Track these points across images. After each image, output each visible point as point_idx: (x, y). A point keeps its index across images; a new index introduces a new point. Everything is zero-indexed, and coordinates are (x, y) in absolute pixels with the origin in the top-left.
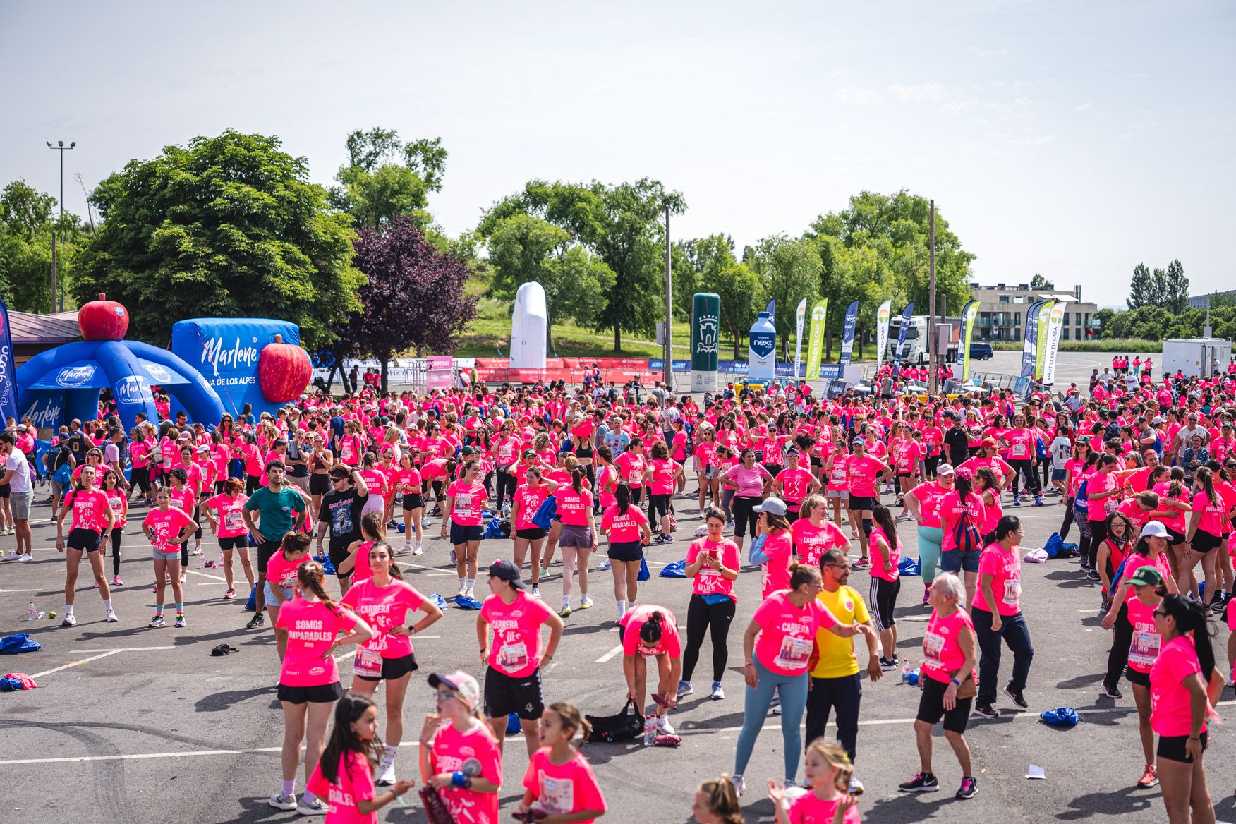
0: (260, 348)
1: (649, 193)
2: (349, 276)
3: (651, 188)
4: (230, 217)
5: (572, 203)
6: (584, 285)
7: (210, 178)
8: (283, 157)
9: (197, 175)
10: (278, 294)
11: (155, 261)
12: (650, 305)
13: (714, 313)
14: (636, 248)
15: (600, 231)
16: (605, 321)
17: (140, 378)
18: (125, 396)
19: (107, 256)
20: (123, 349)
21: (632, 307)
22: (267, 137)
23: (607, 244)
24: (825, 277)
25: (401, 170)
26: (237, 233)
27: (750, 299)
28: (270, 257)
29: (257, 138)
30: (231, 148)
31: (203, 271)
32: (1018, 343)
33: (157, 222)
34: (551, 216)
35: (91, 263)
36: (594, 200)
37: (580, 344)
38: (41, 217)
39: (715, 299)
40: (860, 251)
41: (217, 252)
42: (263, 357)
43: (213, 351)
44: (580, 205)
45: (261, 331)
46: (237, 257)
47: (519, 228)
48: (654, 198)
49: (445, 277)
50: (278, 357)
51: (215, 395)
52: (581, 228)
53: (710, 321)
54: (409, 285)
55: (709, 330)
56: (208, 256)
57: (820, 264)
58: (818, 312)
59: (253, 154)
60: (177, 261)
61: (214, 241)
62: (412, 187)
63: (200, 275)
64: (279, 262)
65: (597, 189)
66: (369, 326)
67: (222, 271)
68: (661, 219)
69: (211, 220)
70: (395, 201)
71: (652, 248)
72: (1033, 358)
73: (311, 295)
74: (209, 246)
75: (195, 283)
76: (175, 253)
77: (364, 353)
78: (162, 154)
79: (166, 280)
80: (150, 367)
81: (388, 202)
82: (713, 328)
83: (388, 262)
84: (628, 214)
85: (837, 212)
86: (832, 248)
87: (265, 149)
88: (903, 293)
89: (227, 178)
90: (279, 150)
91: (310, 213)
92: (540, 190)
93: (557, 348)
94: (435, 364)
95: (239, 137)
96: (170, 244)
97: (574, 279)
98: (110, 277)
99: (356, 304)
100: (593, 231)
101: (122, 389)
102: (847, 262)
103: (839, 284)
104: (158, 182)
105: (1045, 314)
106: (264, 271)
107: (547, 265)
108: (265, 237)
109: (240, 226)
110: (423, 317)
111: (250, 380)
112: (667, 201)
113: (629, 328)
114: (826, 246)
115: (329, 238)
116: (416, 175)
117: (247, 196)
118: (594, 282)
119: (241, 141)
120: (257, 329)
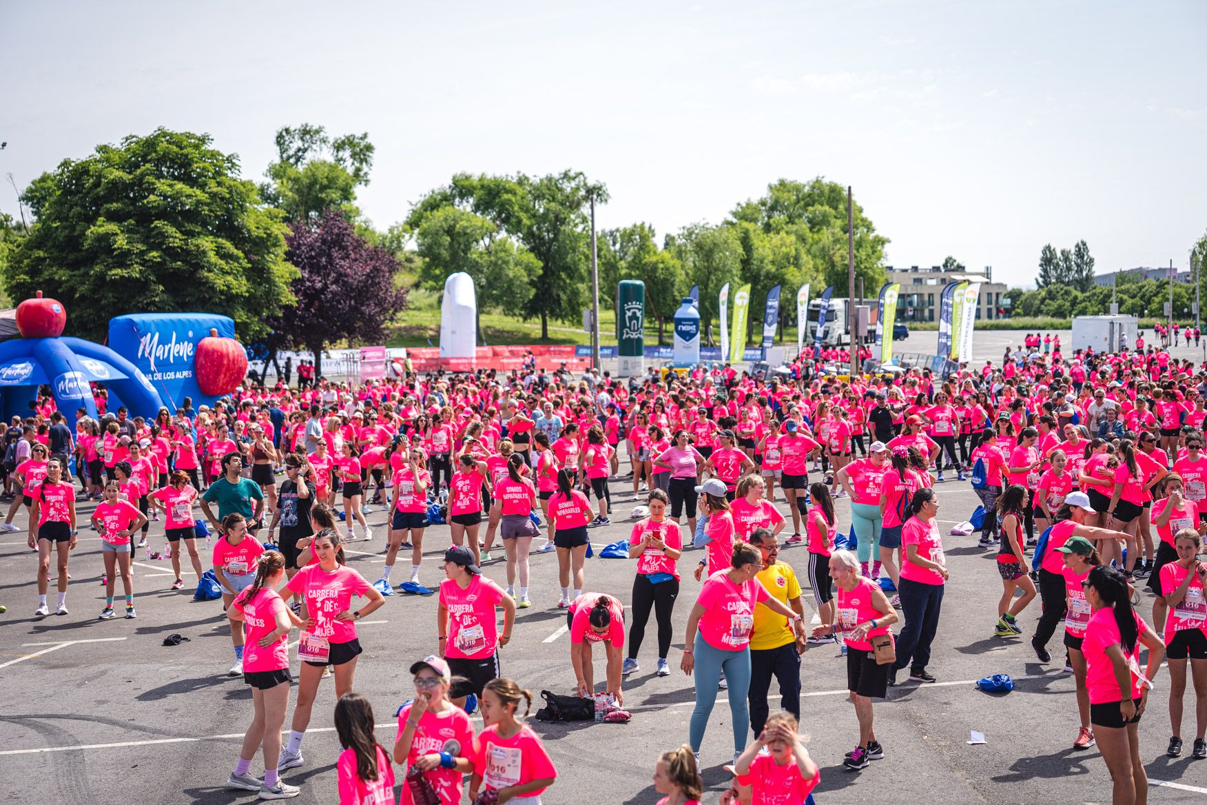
0: (196, 342)
1: (573, 184)
2: (282, 270)
3: (574, 179)
4: (163, 214)
5: (498, 194)
6: (511, 275)
7: (143, 175)
8: (214, 155)
9: (130, 173)
10: (212, 288)
11: (91, 258)
12: (576, 293)
13: (638, 300)
14: (561, 237)
15: (526, 221)
16: (532, 309)
17: (78, 374)
18: (64, 392)
19: (41, 254)
20: (61, 346)
21: (559, 296)
22: (199, 134)
23: (533, 234)
24: (746, 263)
25: (330, 166)
26: (171, 230)
27: (673, 285)
28: (204, 252)
29: (189, 136)
30: (163, 146)
31: (137, 268)
32: (934, 324)
33: (91, 220)
34: (477, 208)
35: (26, 261)
36: (520, 191)
37: (508, 332)
39: (640, 286)
40: (779, 237)
41: (152, 247)
42: (199, 351)
43: (150, 346)
44: (506, 196)
45: (197, 325)
46: (172, 253)
47: (446, 220)
48: (578, 189)
49: (375, 269)
50: (214, 351)
51: (153, 390)
52: (507, 219)
53: (635, 308)
54: (340, 278)
55: (634, 317)
56: (142, 253)
57: (740, 250)
58: (741, 297)
59: (185, 151)
60: (112, 258)
61: (148, 237)
62: (341, 182)
63: (135, 271)
64: (213, 258)
65: (522, 181)
66: (302, 319)
67: (156, 267)
68: (585, 209)
69: (145, 218)
70: (324, 195)
71: (576, 238)
72: (948, 337)
73: (244, 289)
74: (143, 242)
75: (130, 279)
76: (109, 250)
77: (297, 344)
78: (94, 152)
79: (101, 277)
80: (88, 363)
81: (317, 197)
82: (639, 314)
83: (319, 255)
84: (553, 204)
85: (755, 200)
86: (752, 235)
87: (197, 147)
88: (821, 277)
89: (160, 176)
90: (210, 147)
91: (242, 209)
92: (466, 183)
93: (486, 337)
94: (368, 355)
95: (171, 135)
96: (105, 241)
97: (501, 269)
98: (46, 274)
99: (289, 298)
100: (519, 222)
101: (61, 385)
102: (766, 248)
103: (759, 269)
104: (91, 181)
105: (960, 295)
106: (199, 267)
107: (474, 256)
108: (199, 233)
109: (173, 222)
110: (355, 309)
111: (186, 374)
112: (590, 191)
113: (555, 316)
114: (746, 232)
115: (261, 233)
116: (344, 170)
117: (179, 193)
118: (521, 272)
119: (173, 139)
120: (191, 325)
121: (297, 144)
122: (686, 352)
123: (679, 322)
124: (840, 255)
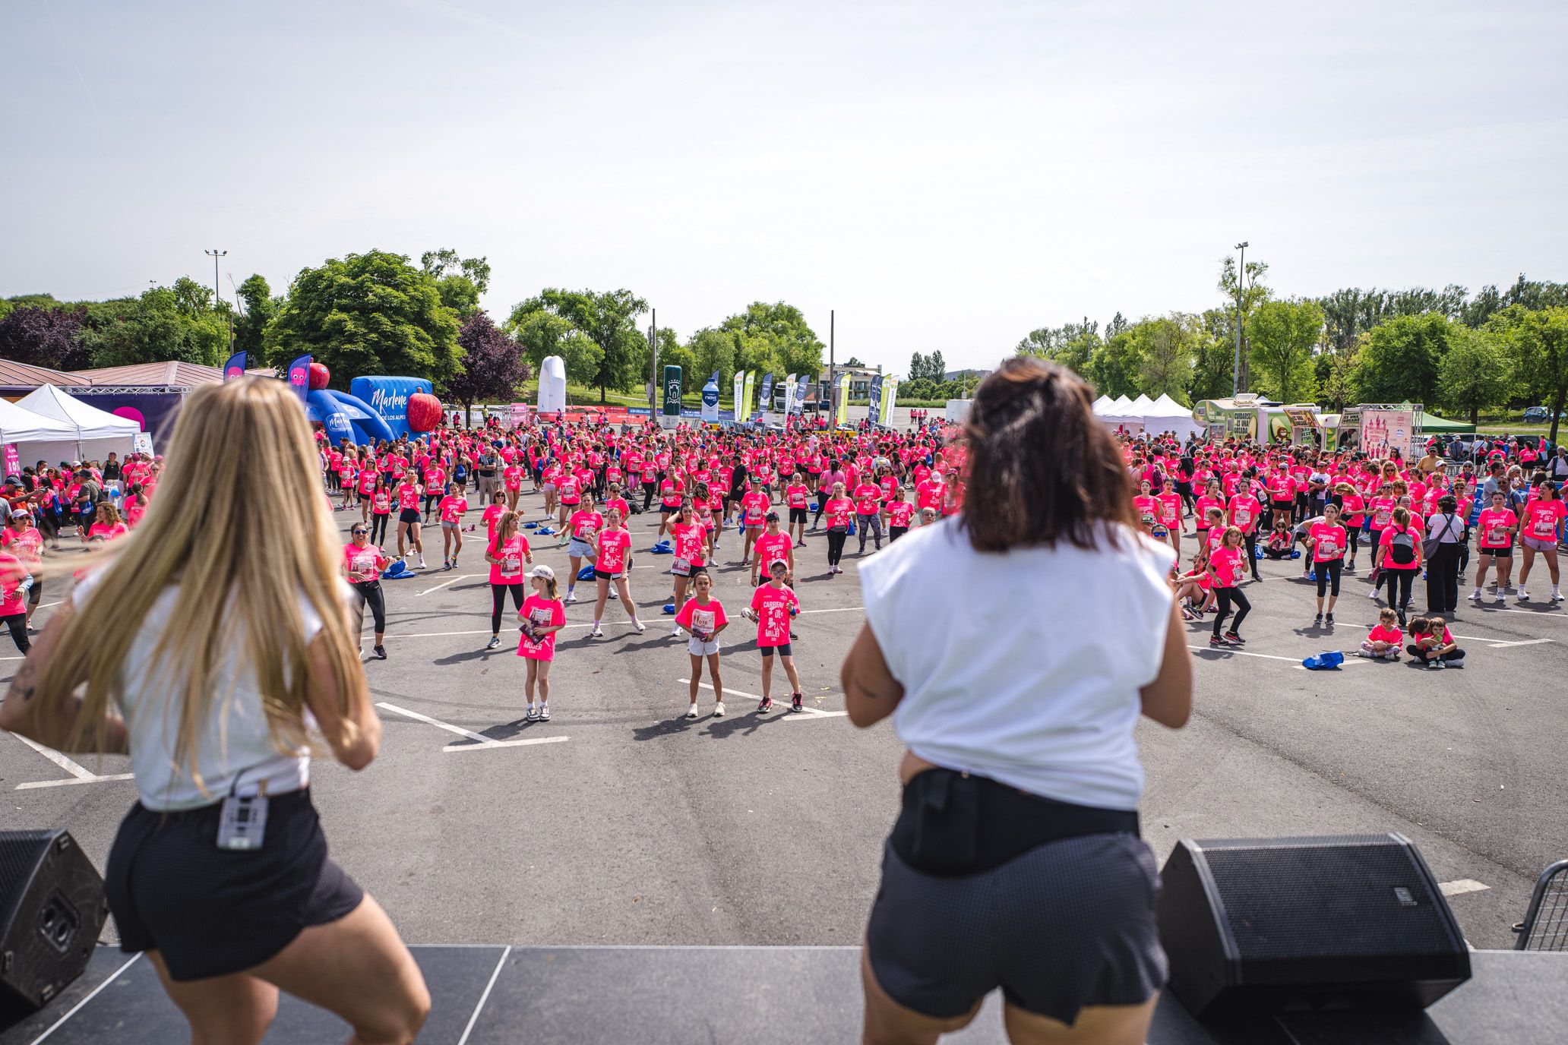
0: (408, 395)
1: (624, 299)
2: (456, 350)
3: (625, 295)
4: (377, 308)
5: (574, 304)
6: (584, 359)
7: (363, 282)
9: (353, 279)
10: (412, 361)
11: (327, 337)
12: (625, 372)
13: (678, 378)
14: (616, 335)
15: (593, 323)
16: (596, 382)
17: (343, 415)
18: (334, 426)
19: (291, 332)
21: (614, 374)
22: (400, 255)
23: (596, 332)
24: (736, 355)
25: (461, 279)
26: (384, 320)
27: (690, 370)
28: (407, 335)
29: (394, 256)
30: (377, 261)
31: (362, 344)
32: (866, 400)
33: (327, 310)
34: (560, 312)
35: (280, 337)
36: (589, 303)
37: (578, 397)
38: (203, 303)
39: (679, 369)
40: (756, 340)
41: (371, 331)
42: (410, 402)
43: (378, 395)
44: (580, 306)
45: (409, 385)
46: (384, 335)
47: (539, 319)
48: (627, 302)
50: (420, 402)
51: (387, 426)
52: (580, 321)
53: (675, 384)
54: (485, 356)
55: (674, 389)
56: (365, 334)
57: (734, 348)
58: (750, 379)
59: (391, 266)
60: (344, 337)
61: (368, 324)
62: (469, 291)
63: (360, 347)
64: (413, 341)
65: (590, 295)
66: (465, 384)
67: (375, 345)
68: (631, 316)
69: (364, 311)
70: (458, 298)
71: (626, 335)
72: (878, 410)
73: (432, 361)
74: (365, 327)
75: (357, 352)
76: (341, 331)
78: (325, 264)
79: (336, 351)
80: (346, 407)
81: (455, 299)
82: (677, 388)
83: (470, 340)
84: (611, 312)
85: (739, 314)
86: (741, 338)
88: (783, 368)
89: (374, 282)
90: (407, 264)
91: (429, 308)
92: (552, 296)
93: (571, 399)
94: (516, 408)
95: (382, 255)
96: (338, 328)
97: (579, 354)
98: (295, 346)
100: (589, 323)
101: (331, 421)
102: (750, 347)
103: (746, 361)
104: (325, 283)
105: (887, 382)
106: (403, 345)
107: (560, 345)
108: (403, 323)
109: (385, 315)
110: (495, 378)
111: (403, 417)
112: (636, 304)
113: (611, 387)
114: (737, 336)
115: (443, 324)
116: (470, 282)
117: (390, 295)
118: (590, 356)
119: (384, 257)
120: (406, 384)
121: (437, 262)
122: (711, 414)
123: (705, 394)
124: (797, 354)
